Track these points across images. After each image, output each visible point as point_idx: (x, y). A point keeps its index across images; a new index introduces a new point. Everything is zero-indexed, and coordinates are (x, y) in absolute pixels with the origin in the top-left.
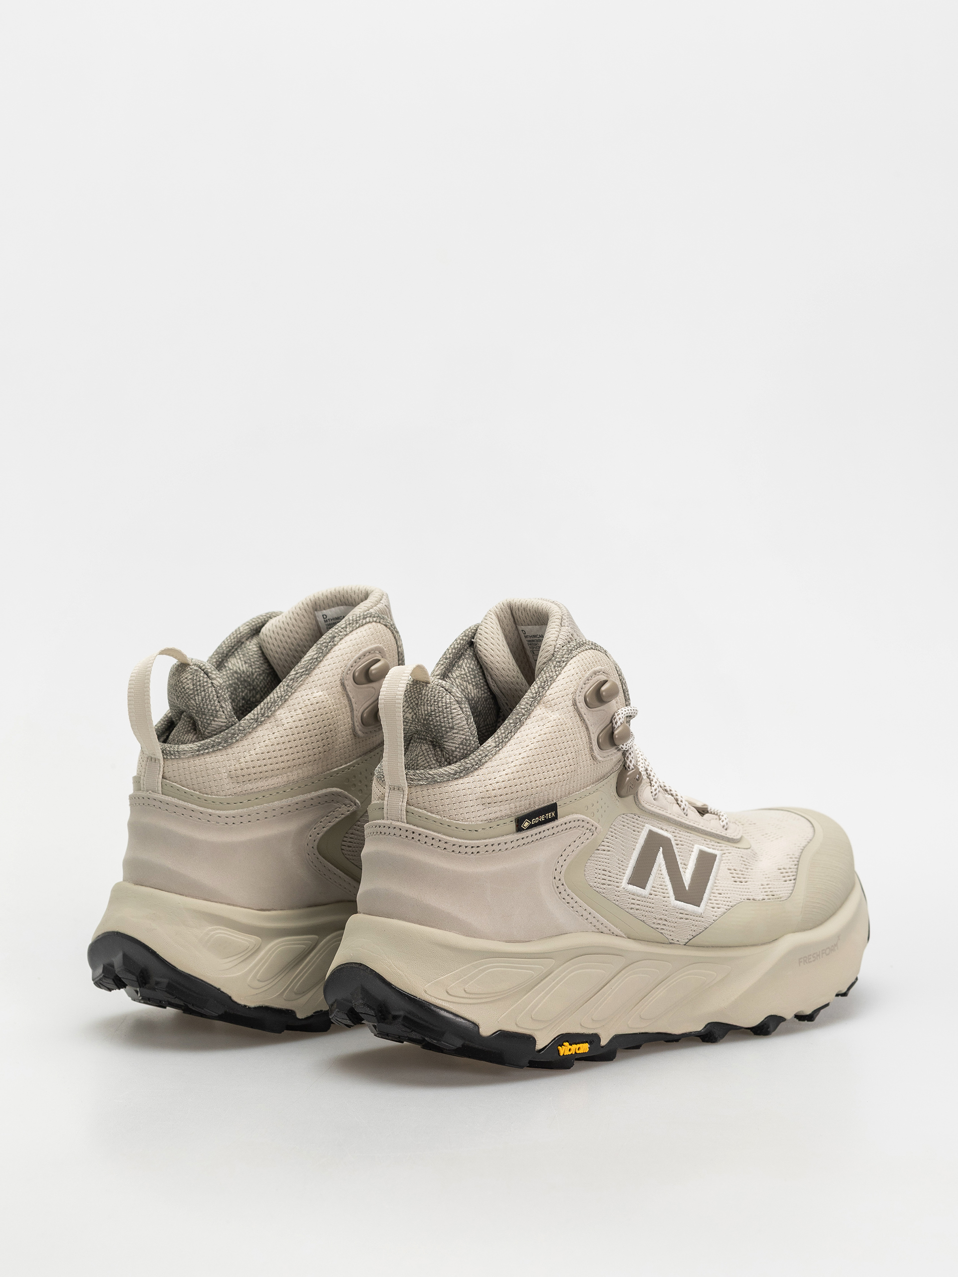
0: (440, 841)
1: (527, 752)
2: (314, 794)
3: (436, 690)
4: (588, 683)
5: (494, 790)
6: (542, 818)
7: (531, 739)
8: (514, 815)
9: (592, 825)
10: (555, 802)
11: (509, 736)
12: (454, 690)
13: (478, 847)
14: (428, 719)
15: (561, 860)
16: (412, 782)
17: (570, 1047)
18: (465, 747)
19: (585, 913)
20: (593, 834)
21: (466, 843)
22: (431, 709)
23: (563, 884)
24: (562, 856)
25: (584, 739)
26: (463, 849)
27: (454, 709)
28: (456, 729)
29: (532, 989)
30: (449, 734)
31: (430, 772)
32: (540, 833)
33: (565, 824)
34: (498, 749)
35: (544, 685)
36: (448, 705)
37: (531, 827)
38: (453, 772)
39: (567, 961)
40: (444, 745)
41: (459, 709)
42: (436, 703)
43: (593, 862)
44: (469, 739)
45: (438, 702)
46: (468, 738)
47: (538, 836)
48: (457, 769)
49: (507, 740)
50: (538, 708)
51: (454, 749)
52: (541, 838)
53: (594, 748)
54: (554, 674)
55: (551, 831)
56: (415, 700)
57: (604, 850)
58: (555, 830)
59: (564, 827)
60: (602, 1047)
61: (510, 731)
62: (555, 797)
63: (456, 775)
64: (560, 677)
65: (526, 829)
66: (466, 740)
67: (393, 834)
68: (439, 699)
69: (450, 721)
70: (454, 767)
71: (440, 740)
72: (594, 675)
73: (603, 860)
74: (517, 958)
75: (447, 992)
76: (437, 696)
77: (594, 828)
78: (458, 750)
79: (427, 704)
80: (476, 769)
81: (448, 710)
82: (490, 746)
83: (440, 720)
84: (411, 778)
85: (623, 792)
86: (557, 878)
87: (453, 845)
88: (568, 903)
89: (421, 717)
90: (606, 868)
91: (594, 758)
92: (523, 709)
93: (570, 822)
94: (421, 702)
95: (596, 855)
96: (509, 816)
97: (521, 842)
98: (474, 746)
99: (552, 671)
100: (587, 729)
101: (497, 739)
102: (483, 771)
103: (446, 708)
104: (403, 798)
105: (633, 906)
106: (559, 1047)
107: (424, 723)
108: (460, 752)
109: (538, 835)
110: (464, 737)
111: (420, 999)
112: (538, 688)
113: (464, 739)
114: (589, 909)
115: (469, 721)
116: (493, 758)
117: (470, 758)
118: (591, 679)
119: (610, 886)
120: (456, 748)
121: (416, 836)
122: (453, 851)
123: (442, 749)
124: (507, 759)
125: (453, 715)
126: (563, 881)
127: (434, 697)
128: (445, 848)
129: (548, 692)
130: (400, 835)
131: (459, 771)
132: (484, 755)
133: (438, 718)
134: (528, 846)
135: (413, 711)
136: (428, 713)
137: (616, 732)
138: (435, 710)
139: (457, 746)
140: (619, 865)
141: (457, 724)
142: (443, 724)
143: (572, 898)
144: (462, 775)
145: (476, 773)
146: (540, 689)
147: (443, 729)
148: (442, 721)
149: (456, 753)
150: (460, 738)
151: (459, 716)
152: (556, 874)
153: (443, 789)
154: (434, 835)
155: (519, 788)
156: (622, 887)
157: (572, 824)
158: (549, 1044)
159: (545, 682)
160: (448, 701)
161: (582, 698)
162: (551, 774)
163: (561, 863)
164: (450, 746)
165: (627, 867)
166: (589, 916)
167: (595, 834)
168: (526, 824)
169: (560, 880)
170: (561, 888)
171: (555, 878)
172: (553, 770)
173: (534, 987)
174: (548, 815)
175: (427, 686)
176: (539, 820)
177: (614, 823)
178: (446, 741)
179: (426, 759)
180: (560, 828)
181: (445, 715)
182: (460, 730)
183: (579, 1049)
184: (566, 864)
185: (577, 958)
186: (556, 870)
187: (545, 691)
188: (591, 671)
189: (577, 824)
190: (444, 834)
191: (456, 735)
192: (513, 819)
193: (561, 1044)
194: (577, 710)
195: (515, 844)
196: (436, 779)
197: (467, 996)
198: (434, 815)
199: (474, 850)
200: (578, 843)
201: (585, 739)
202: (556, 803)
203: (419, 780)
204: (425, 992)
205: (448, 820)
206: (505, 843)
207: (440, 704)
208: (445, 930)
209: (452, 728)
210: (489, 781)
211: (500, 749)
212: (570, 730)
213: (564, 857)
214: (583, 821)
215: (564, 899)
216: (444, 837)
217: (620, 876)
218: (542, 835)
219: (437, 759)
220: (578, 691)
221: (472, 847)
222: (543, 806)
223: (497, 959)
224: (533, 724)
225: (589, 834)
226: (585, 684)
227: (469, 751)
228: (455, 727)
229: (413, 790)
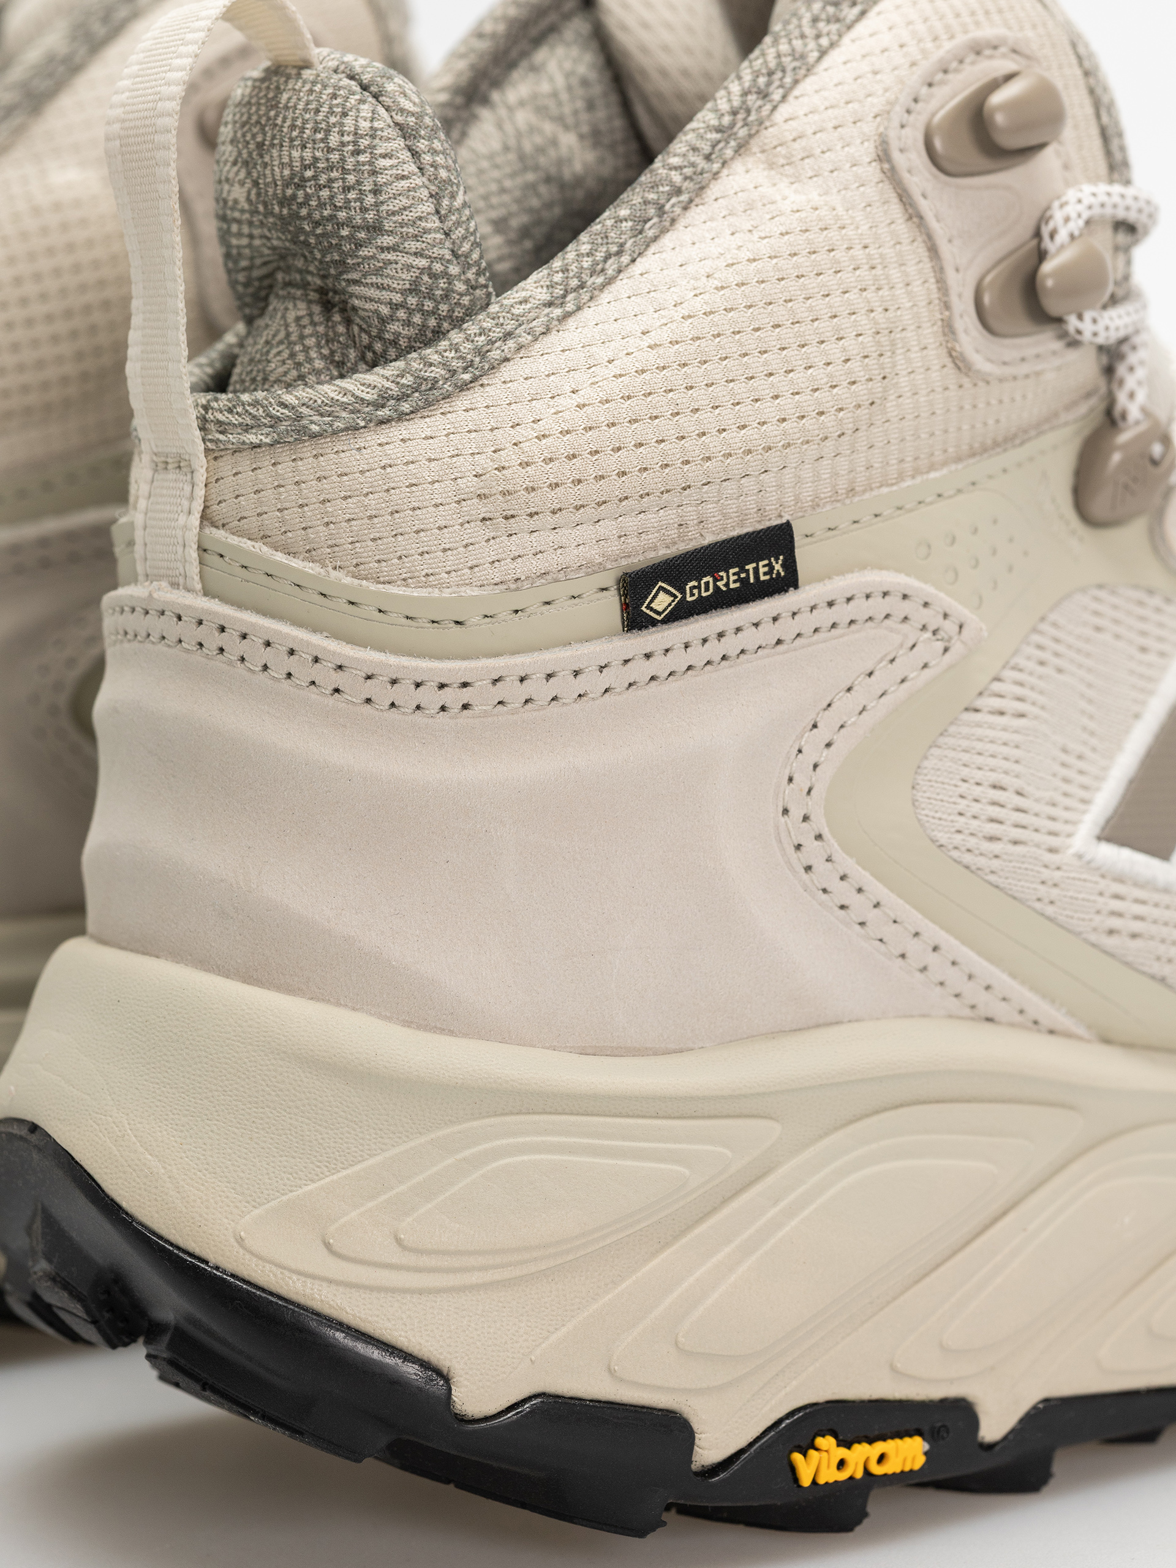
0: (316, 660)
1: (673, 326)
2: (51, 525)
3: (325, 87)
4: (942, 83)
5: (528, 464)
6: (730, 579)
7: (696, 279)
8: (615, 564)
9: (946, 616)
10: (784, 521)
11: (611, 267)
12: (390, 87)
13: (465, 685)
14: (294, 197)
15: (813, 743)
16: (221, 437)
17: (842, 1452)
18: (429, 305)
19: (913, 947)
20: (946, 650)
21: (416, 669)
22: (302, 158)
23: (819, 837)
24: (815, 726)
25: (917, 287)
26: (405, 694)
27: (384, 156)
28: (390, 233)
29: (683, 1232)
30: (364, 252)
31: (289, 399)
32: (721, 635)
33: (831, 604)
34: (557, 312)
35: (769, 84)
36: (364, 142)
37: (681, 613)
38: (370, 396)
39: (836, 1129)
40: (351, 295)
41: (406, 155)
42: (319, 136)
43: (952, 754)
44: (445, 274)
45: (328, 132)
46: (438, 267)
47: (715, 650)
48: (388, 384)
49: (600, 280)
50: (738, 166)
51: (385, 310)
52: (724, 658)
53: (959, 325)
54: (812, 45)
55: (768, 633)
56: (255, 130)
57: (1002, 713)
58: (787, 628)
59: (825, 616)
60: (990, 1447)
61: (614, 249)
62: (789, 499)
63: (383, 406)
64: (835, 57)
65: (666, 621)
66: (433, 276)
67: (175, 639)
68: (333, 120)
69: (370, 199)
70: (380, 378)
71: (337, 278)
72: (971, 57)
73: (992, 748)
74: (628, 1116)
75: (328, 1246)
76: (325, 109)
77: (950, 627)
78: (401, 314)
79: (292, 140)
80: (464, 387)
81: (362, 158)
82: (525, 301)
83: (331, 198)
84: (219, 423)
85: (1099, 506)
86: (796, 813)
87: (369, 677)
88: (842, 907)
89: (271, 191)
90: (1005, 780)
91: (959, 363)
92: (676, 168)
93: (849, 600)
94: (274, 137)
95: (965, 730)
96: (591, 568)
97: (641, 670)
98: (466, 300)
99: (803, 36)
100: (933, 250)
101: (558, 277)
102: (494, 389)
103: (357, 152)
104: (192, 498)
105: (1115, 923)
106: (797, 1457)
107: (281, 217)
108: (408, 323)
109: (713, 643)
110: (423, 263)
111: (217, 1268)
112: (745, 94)
113: (422, 270)
114: (934, 933)
115: (445, 202)
116: (537, 346)
117: (444, 344)
118: (956, 71)
119: (1019, 849)
120: (395, 307)
121: (229, 640)
122: (368, 701)
123: (348, 313)
124: (594, 349)
125: (381, 179)
126: (820, 823)
127: (317, 111)
128: (337, 690)
129: (784, 111)
130: (180, 641)
131: (395, 390)
132: (497, 333)
133: (325, 193)
134: (673, 684)
135: (249, 173)
136: (293, 175)
137: (1047, 267)
138: (316, 160)
139: (397, 298)
140: (1064, 772)
141: (394, 213)
142: (342, 215)
143: (860, 890)
144: (406, 407)
145: (462, 402)
146: (751, 98)
147: (345, 232)
148: (339, 201)
149: (394, 327)
150: (409, 267)
151: (404, 184)
152: (792, 796)
153: (329, 463)
154: (294, 638)
155: (629, 459)
156: (1071, 851)
157: (860, 609)
158: (751, 1445)
159: (770, 74)
160: (365, 125)
161: (914, 137)
162: (769, 410)
163: (809, 757)
164: (371, 300)
165: (1100, 779)
166: (932, 959)
167: (957, 648)
168: (662, 602)
169: (806, 818)
170: (813, 852)
171: (786, 811)
172: (776, 397)
173: (689, 1228)
174: (756, 570)
175: (299, 75)
176: (717, 588)
177: (1053, 617)
178: (356, 282)
179: (292, 355)
180: (806, 622)
181: (351, 179)
182: (405, 237)
183: (881, 1459)
184: (831, 761)
185: (875, 1119)
186: (790, 780)
187: (768, 107)
188: (961, 39)
189: (878, 607)
190: (336, 636)
191: (390, 256)
192: (609, 579)
193: (803, 1444)
194: (892, 176)
195: (615, 677)
196: (305, 422)
197: (410, 1259)
198: (296, 563)
199: (452, 696)
200: (885, 677)
201: (924, 289)
202: (788, 525)
203: (247, 428)
204: (240, 1241)
205: (348, 580)
206: (576, 673)
207: (334, 140)
208: (338, 1004)
209: (376, 229)
210: (512, 432)
211: (567, 315)
212: (858, 252)
213: (823, 734)
214: (905, 597)
215: (825, 891)
216: (333, 645)
217: (1067, 809)
218: (731, 644)
219: (332, 352)
220: (898, 108)
221: (442, 686)
222: (735, 533)
223: (536, 1118)
224: (714, 224)
225: (930, 649)
226: (930, 85)
227: (445, 318)
228: (388, 225)
229: (226, 466)
